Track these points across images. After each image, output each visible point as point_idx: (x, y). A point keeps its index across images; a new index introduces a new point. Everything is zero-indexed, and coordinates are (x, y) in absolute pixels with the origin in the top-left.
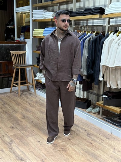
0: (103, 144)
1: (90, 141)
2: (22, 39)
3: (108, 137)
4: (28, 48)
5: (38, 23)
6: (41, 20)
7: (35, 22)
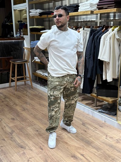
0: (96, 131)
1: (85, 129)
2: (18, 35)
3: (102, 125)
4: (27, 44)
5: (35, 19)
6: (37, 16)
7: (32, 18)
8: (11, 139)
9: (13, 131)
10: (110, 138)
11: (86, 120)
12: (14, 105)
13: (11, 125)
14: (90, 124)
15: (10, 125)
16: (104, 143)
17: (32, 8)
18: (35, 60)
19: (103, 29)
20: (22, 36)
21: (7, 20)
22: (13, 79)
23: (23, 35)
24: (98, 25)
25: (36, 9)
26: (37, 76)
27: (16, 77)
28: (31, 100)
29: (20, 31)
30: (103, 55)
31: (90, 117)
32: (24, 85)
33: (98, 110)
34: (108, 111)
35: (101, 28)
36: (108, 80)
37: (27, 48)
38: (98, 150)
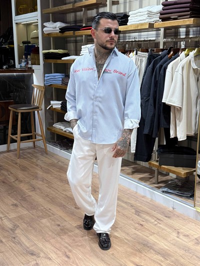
0: (160, 225)
1: (140, 221)
2: (23, 64)
3: (168, 215)
4: (38, 79)
5: (52, 38)
6: (57, 33)
7: (47, 37)
8: (13, 239)
9: (16, 227)
10: (185, 236)
11: (141, 207)
12: (17, 182)
13: (13, 215)
14: (148, 214)
15: (10, 216)
16: (174, 245)
17: (48, 21)
18: (52, 106)
19: (169, 53)
20: (29, 66)
21: (3, 41)
22: (14, 137)
23: (32, 64)
24: (161, 47)
25: (55, 21)
26: (54, 133)
27: (19, 135)
28: (46, 172)
29: (26, 58)
30: (171, 96)
31: (149, 201)
32: (32, 148)
33: (161, 190)
34: (179, 190)
35: (165, 51)
36: (179, 137)
37: (38, 87)
38: (166, 257)
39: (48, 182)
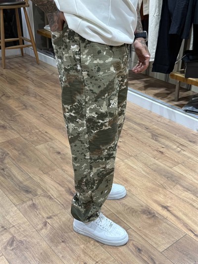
0: (184, 153)
1: (159, 148)
9: (5, 154)
32: (20, 57)
33: (184, 108)
39: (42, 99)
